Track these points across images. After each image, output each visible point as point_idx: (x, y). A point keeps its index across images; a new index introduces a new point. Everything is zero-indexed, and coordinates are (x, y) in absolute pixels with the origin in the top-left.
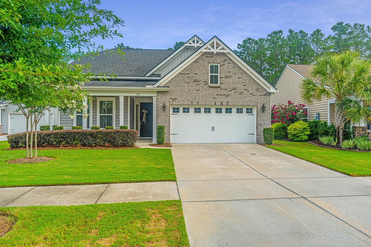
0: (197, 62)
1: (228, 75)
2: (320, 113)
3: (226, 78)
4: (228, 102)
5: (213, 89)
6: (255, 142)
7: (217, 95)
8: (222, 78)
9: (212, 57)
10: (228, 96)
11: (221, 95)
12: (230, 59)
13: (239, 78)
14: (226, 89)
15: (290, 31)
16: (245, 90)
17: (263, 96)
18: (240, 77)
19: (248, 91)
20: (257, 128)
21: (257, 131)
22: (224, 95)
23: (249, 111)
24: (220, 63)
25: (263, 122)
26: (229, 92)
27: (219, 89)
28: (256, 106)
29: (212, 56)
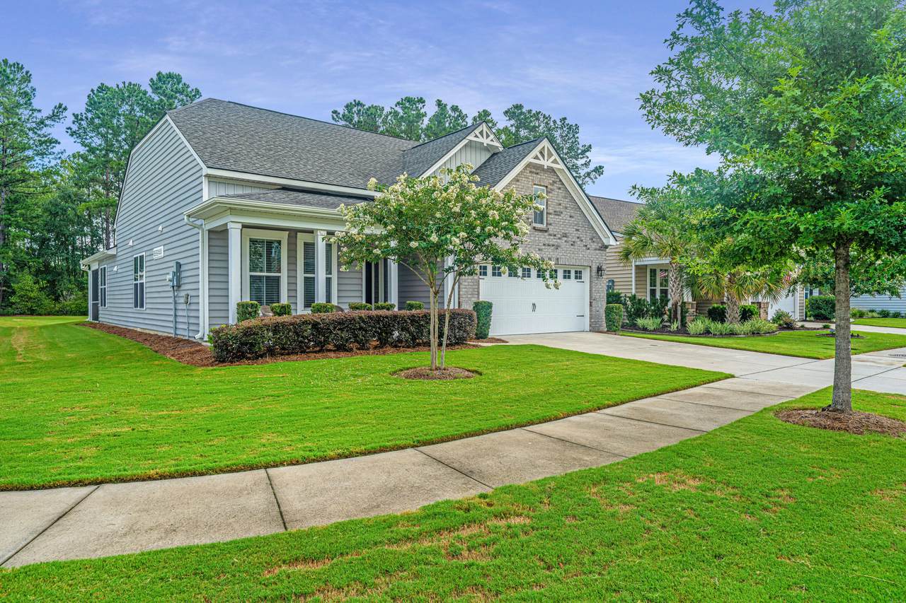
0: (518, 181)
1: (558, 210)
2: (615, 280)
3: (556, 215)
4: (558, 259)
5: (540, 234)
6: (588, 328)
7: (544, 245)
8: (550, 214)
9: (537, 174)
10: (557, 247)
11: (549, 245)
12: (561, 181)
13: (571, 217)
14: (555, 235)
15: (439, 103)
16: (578, 238)
17: (599, 250)
18: (572, 214)
19: (582, 241)
20: (591, 305)
21: (591, 311)
22: (553, 245)
23: (578, 275)
24: (546, 187)
25: (598, 294)
26: (558, 241)
27: (546, 234)
28: (590, 267)
29: (538, 171)
